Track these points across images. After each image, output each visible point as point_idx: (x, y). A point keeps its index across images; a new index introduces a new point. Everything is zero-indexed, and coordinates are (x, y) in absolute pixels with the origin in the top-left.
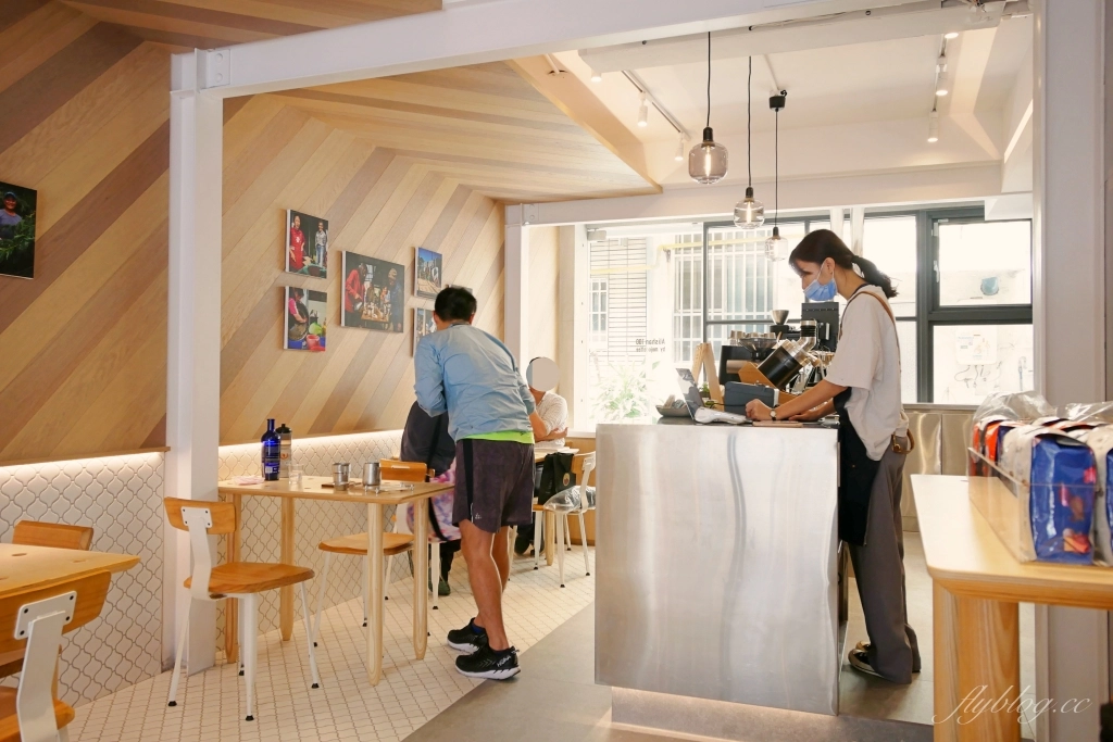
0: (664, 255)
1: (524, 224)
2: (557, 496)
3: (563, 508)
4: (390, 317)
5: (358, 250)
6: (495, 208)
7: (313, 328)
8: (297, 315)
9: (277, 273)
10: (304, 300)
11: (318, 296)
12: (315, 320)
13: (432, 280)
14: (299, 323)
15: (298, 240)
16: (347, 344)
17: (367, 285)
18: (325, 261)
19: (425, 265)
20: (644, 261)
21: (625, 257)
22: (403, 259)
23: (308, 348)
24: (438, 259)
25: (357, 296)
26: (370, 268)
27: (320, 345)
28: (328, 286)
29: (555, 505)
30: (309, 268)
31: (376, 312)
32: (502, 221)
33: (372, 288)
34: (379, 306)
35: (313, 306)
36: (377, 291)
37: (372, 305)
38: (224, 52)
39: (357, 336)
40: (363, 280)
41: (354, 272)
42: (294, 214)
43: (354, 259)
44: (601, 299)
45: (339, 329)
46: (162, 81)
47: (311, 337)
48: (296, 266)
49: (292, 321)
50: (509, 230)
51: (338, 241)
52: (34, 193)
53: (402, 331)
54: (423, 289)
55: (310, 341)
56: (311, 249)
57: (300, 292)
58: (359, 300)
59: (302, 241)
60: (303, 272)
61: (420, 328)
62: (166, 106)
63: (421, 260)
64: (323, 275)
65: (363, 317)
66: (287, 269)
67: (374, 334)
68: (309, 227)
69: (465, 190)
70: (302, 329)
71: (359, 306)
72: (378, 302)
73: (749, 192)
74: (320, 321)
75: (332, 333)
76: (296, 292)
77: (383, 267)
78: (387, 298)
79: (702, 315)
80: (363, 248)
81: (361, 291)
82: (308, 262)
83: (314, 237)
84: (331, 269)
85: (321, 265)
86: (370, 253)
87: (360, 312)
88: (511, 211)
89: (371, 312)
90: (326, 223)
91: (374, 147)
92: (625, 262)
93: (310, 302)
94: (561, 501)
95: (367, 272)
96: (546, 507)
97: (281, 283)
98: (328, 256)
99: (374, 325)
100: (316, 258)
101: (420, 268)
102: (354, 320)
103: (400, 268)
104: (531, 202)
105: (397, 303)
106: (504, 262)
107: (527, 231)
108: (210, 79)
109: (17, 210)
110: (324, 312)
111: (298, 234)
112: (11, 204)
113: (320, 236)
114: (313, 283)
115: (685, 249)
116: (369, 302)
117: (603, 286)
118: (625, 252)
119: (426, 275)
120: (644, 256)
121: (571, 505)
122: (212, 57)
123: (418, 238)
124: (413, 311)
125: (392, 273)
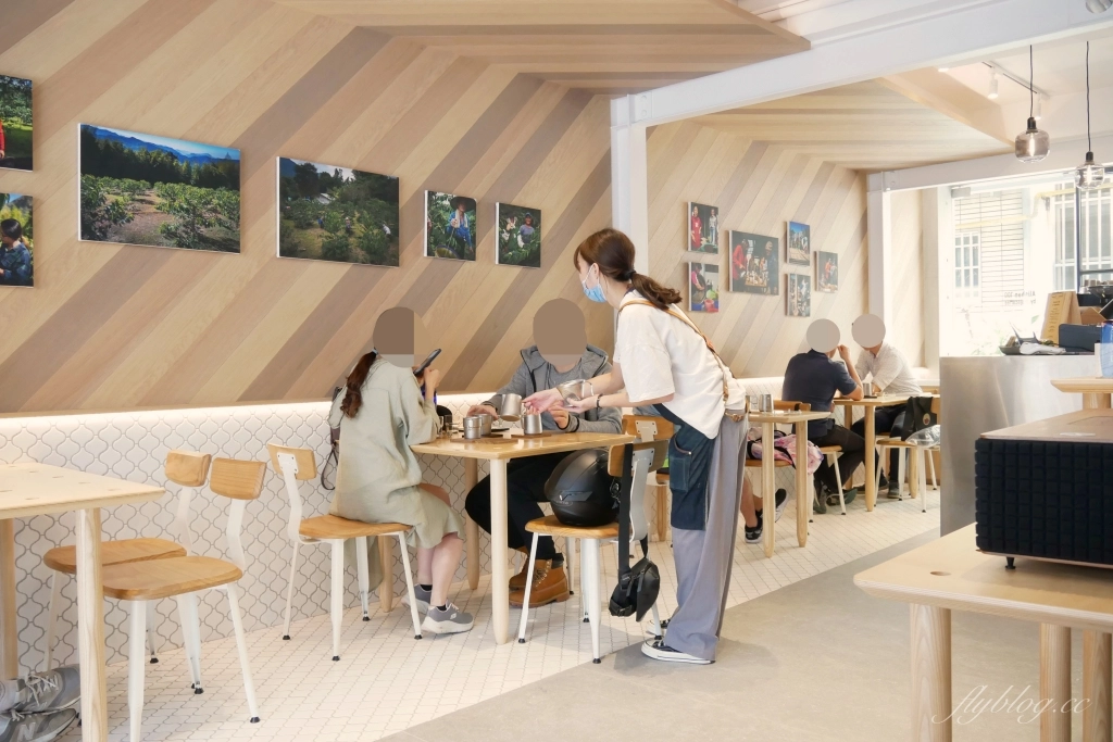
0: (1043, 203)
1: (885, 191)
2: (918, 433)
3: (924, 443)
4: (768, 283)
5: (742, 229)
6: (857, 180)
7: (709, 294)
8: (698, 284)
9: (682, 252)
10: (702, 272)
11: (712, 268)
12: (710, 287)
13: (801, 248)
14: (699, 291)
15: (697, 225)
16: (735, 305)
17: (749, 257)
18: (716, 240)
19: (795, 236)
20: (1020, 211)
21: (999, 208)
22: (777, 232)
23: (706, 310)
24: (806, 229)
25: (741, 266)
26: (751, 242)
27: (715, 308)
28: (718, 259)
29: (916, 441)
30: (706, 246)
31: (757, 279)
32: (864, 189)
33: (753, 259)
34: (759, 273)
35: (709, 277)
36: (757, 261)
37: (753, 274)
38: (648, 94)
39: (742, 299)
40: (745, 253)
41: (739, 247)
42: (694, 205)
43: (739, 237)
44: (969, 253)
45: (728, 294)
46: (605, 120)
47: (708, 301)
48: (696, 246)
49: (694, 289)
50: (871, 197)
51: (724, 223)
52: (539, 211)
53: (777, 294)
54: (794, 257)
55: (707, 304)
56: (706, 231)
57: (699, 266)
58: (743, 270)
59: (700, 225)
60: (701, 251)
61: (793, 291)
62: (607, 137)
63: (792, 232)
64: (715, 251)
65: (747, 283)
66: (690, 249)
67: (755, 297)
68: (704, 213)
69: (829, 166)
70: (701, 295)
71: (743, 274)
72: (758, 270)
73: (1089, 157)
74: (714, 288)
75: (723, 296)
76: (696, 266)
77: (760, 240)
78: (765, 266)
79: (1075, 265)
80: (746, 226)
81: (744, 262)
82: (704, 242)
83: (708, 222)
84: (721, 246)
85: (713, 243)
86: (750, 231)
87: (744, 279)
88: (872, 180)
89: (752, 279)
90: (716, 209)
91: (751, 141)
92: (999, 213)
93: (708, 273)
94: (922, 437)
95: (748, 246)
96: (908, 442)
97: (685, 260)
98: (719, 236)
99: (756, 290)
100: (710, 238)
101: (791, 238)
102: (739, 286)
103: (774, 241)
104: (892, 170)
105: (773, 270)
106: (866, 227)
107: (888, 197)
108: (638, 116)
109: (531, 224)
110: (716, 280)
111: (696, 221)
112: (528, 221)
113: (712, 220)
114: (708, 259)
115: (1067, 195)
116: (750, 270)
117: (975, 240)
118: (998, 203)
119: (797, 245)
120: (1019, 206)
121: (931, 440)
122: (638, 98)
123: (789, 213)
124: (786, 276)
125: (769, 245)
